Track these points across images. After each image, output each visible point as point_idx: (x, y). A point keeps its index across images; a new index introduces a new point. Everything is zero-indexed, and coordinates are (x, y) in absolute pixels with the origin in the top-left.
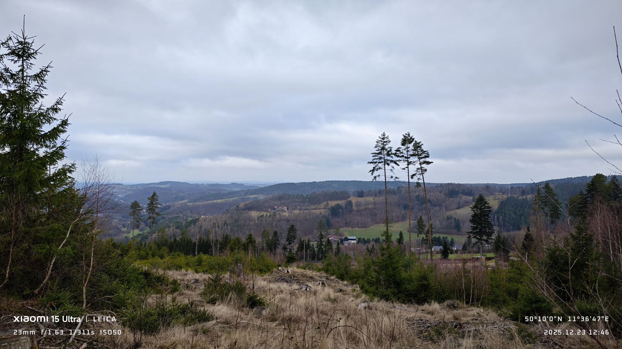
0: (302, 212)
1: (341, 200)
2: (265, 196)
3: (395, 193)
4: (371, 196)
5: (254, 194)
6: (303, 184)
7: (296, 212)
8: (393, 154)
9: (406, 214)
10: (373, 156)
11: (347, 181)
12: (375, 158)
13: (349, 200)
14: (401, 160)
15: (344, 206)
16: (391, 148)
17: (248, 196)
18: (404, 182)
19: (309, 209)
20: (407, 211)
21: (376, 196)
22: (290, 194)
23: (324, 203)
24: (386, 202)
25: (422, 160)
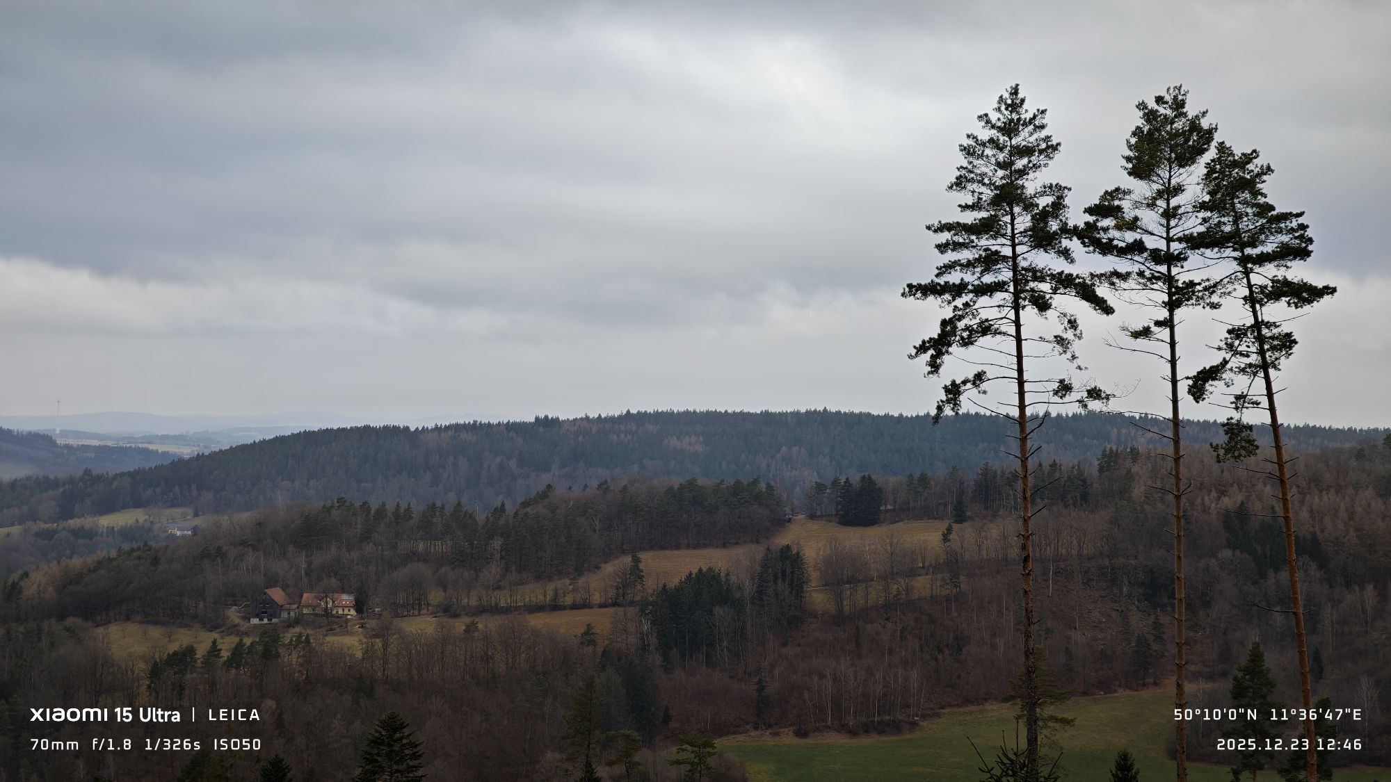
0: (460, 625)
1: (724, 546)
2: (198, 521)
3: (1085, 497)
4: (928, 513)
5: (125, 506)
6: (464, 436)
7: (422, 626)
8: (1075, 232)
9: (1158, 638)
10: (942, 248)
11: (767, 417)
12: (951, 256)
13: (783, 540)
14: (1124, 277)
15: (749, 588)
16: (1058, 191)
17: (87, 522)
18: (1145, 423)
19: (507, 610)
20: (1165, 619)
21: (960, 517)
22: (374, 505)
23: (608, 568)
24: (1026, 559)
25: (1264, 275)
